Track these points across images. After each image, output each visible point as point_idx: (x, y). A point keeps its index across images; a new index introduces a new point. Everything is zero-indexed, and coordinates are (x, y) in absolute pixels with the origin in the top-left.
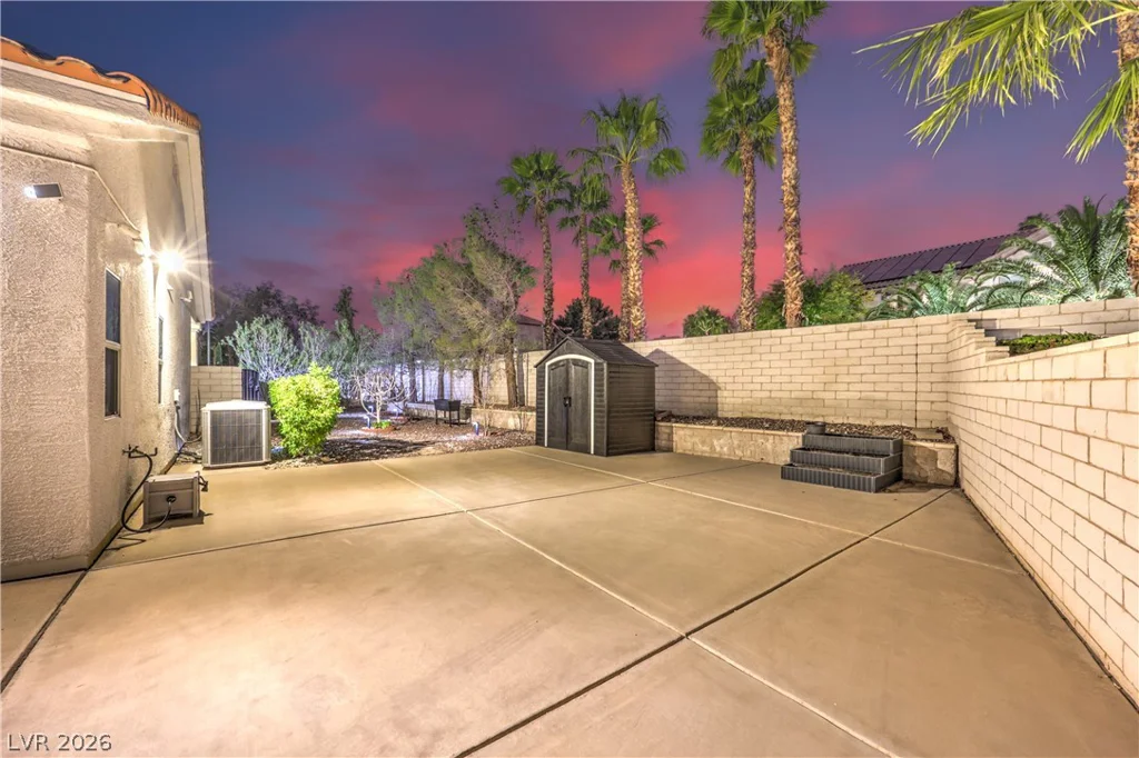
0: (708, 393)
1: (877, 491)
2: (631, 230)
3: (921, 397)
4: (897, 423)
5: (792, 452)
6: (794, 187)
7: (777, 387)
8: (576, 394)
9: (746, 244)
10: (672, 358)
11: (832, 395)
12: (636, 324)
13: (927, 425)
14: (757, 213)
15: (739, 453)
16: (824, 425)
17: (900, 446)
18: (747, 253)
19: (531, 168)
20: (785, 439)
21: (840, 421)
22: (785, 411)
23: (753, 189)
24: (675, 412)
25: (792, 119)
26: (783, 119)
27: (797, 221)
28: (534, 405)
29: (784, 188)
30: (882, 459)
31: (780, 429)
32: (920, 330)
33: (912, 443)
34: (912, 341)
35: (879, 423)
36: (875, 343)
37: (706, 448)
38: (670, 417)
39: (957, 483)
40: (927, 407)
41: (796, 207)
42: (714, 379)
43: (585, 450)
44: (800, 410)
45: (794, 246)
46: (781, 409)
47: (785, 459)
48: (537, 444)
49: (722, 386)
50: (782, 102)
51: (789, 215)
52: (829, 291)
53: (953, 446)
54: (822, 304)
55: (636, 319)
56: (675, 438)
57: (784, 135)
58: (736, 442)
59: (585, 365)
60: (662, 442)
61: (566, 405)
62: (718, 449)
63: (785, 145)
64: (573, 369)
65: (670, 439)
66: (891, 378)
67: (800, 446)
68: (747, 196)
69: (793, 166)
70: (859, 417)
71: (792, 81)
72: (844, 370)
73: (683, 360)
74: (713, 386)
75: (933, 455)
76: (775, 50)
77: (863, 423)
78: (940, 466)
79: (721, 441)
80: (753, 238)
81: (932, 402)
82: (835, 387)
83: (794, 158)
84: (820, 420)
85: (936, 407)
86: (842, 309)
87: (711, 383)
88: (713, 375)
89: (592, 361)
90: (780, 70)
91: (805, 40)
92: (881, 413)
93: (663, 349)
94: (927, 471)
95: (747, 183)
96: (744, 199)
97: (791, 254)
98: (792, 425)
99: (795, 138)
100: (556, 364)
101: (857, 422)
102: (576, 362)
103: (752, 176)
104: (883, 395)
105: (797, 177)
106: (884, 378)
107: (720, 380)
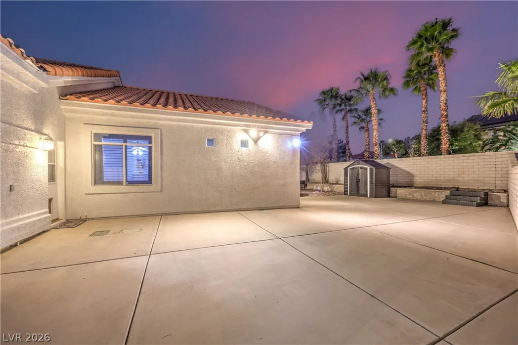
0: (410, 178)
1: (477, 206)
2: (374, 118)
3: (497, 179)
4: (488, 188)
5: (446, 196)
6: (446, 104)
7: (439, 176)
8: (361, 178)
9: (423, 122)
10: (394, 165)
11: (462, 178)
12: (376, 153)
13: (500, 188)
14: (428, 110)
15: (424, 198)
16: (458, 188)
17: (486, 194)
18: (424, 125)
19: (329, 95)
20: (443, 193)
21: (465, 187)
22: (442, 184)
23: (427, 101)
24: (395, 185)
25: (444, 79)
26: (441, 79)
27: (447, 116)
28: (343, 183)
29: (441, 104)
30: (479, 198)
31: (441, 190)
32: (497, 156)
33: (492, 193)
34: (494, 160)
35: (481, 188)
36: (479, 161)
37: (411, 196)
38: (394, 186)
39: (508, 206)
40: (500, 182)
41: (446, 111)
42: (412, 173)
43: (366, 196)
44: (448, 184)
45: (446, 125)
46: (441, 183)
47: (444, 199)
48: (345, 194)
49: (416, 175)
50: (440, 73)
51: (443, 114)
52: (462, 131)
53: (506, 194)
54: (459, 138)
55: (376, 151)
56: (398, 193)
57: (441, 85)
58: (423, 194)
59: (366, 169)
60: (392, 194)
61: (357, 182)
62: (416, 196)
63: (441, 89)
64: (360, 170)
65: (396, 193)
66: (486, 173)
67: (449, 194)
68: (424, 104)
69: (445, 96)
70: (473, 186)
71: (444, 65)
72: (467, 170)
73: (399, 166)
74: (411, 175)
75: (499, 197)
76: (437, 54)
77: (474, 188)
78: (501, 201)
79: (417, 194)
80: (427, 120)
81: (502, 181)
82: (463, 176)
83: (445, 93)
84: (457, 187)
85: (504, 182)
86: (470, 140)
87: (411, 174)
88: (412, 172)
89: (369, 168)
90: (439, 62)
91: (450, 48)
92: (482, 185)
93: (390, 162)
94: (497, 202)
95: (423, 99)
96: (422, 105)
97: (444, 128)
98: (446, 189)
99: (446, 86)
100: (353, 168)
101: (472, 188)
102: (361, 168)
103: (426, 96)
104: (483, 178)
105: (446, 100)
106: (483, 172)
107: (414, 173)
